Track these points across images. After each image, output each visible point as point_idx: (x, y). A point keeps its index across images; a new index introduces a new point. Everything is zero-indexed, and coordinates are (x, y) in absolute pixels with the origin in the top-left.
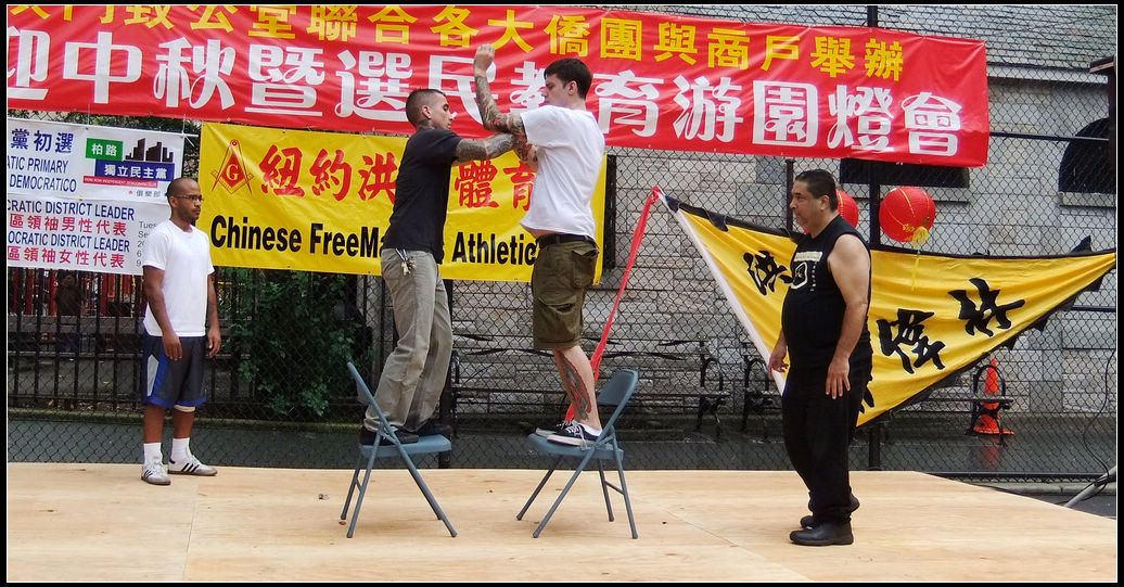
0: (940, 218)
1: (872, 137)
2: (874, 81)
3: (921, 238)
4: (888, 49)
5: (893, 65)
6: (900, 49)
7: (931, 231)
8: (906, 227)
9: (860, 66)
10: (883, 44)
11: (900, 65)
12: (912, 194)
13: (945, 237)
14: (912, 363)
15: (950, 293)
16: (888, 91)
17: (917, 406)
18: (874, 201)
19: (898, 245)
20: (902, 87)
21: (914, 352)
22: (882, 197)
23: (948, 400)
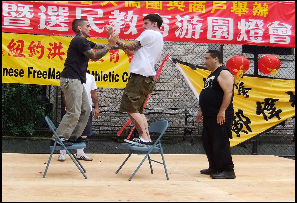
0: (282, 66)
1: (255, 37)
2: (256, 17)
3: (275, 73)
4: (262, 6)
5: (264, 11)
6: (267, 6)
7: (278, 70)
8: (268, 69)
9: (251, 12)
10: (260, 4)
11: (267, 12)
12: (271, 57)
13: (284, 72)
14: (268, 117)
15: (286, 92)
16: (262, 21)
17: (272, 132)
18: (256, 60)
19: (265, 75)
20: (268, 19)
21: (269, 113)
22: (259, 58)
23: (284, 130)
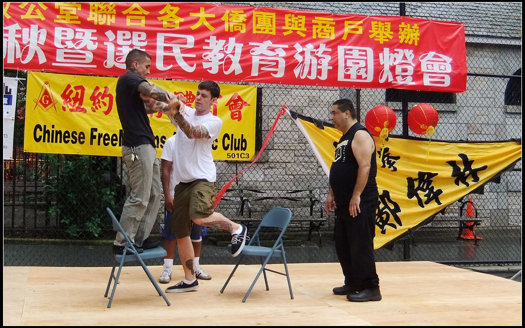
0: (441, 120)
1: (403, 77)
2: (404, 46)
3: (431, 132)
4: (411, 28)
5: (414, 37)
6: (418, 28)
7: (436, 128)
8: (422, 126)
9: (396, 37)
10: (409, 25)
11: (418, 37)
12: (425, 107)
13: (444, 131)
14: (423, 202)
15: (447, 162)
16: (411, 51)
17: (429, 225)
18: (405, 111)
19: (418, 136)
20: (419, 49)
21: (425, 196)
22: (409, 109)
23: (446, 221)
